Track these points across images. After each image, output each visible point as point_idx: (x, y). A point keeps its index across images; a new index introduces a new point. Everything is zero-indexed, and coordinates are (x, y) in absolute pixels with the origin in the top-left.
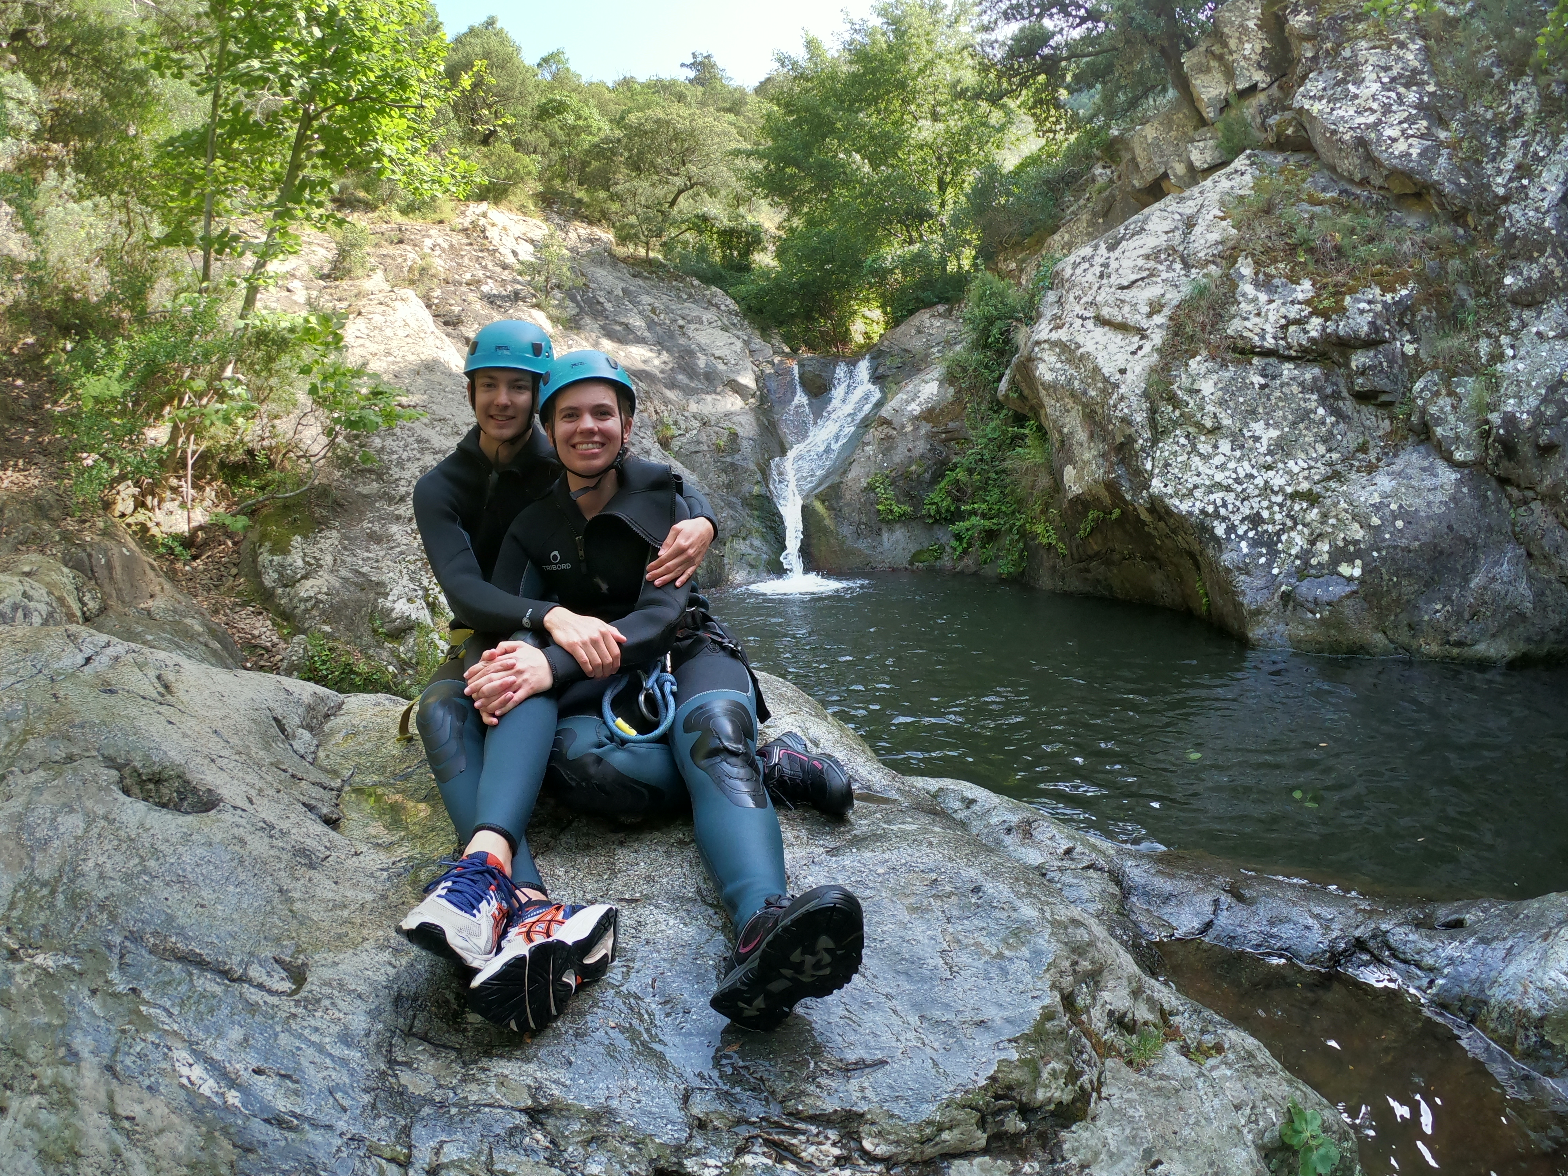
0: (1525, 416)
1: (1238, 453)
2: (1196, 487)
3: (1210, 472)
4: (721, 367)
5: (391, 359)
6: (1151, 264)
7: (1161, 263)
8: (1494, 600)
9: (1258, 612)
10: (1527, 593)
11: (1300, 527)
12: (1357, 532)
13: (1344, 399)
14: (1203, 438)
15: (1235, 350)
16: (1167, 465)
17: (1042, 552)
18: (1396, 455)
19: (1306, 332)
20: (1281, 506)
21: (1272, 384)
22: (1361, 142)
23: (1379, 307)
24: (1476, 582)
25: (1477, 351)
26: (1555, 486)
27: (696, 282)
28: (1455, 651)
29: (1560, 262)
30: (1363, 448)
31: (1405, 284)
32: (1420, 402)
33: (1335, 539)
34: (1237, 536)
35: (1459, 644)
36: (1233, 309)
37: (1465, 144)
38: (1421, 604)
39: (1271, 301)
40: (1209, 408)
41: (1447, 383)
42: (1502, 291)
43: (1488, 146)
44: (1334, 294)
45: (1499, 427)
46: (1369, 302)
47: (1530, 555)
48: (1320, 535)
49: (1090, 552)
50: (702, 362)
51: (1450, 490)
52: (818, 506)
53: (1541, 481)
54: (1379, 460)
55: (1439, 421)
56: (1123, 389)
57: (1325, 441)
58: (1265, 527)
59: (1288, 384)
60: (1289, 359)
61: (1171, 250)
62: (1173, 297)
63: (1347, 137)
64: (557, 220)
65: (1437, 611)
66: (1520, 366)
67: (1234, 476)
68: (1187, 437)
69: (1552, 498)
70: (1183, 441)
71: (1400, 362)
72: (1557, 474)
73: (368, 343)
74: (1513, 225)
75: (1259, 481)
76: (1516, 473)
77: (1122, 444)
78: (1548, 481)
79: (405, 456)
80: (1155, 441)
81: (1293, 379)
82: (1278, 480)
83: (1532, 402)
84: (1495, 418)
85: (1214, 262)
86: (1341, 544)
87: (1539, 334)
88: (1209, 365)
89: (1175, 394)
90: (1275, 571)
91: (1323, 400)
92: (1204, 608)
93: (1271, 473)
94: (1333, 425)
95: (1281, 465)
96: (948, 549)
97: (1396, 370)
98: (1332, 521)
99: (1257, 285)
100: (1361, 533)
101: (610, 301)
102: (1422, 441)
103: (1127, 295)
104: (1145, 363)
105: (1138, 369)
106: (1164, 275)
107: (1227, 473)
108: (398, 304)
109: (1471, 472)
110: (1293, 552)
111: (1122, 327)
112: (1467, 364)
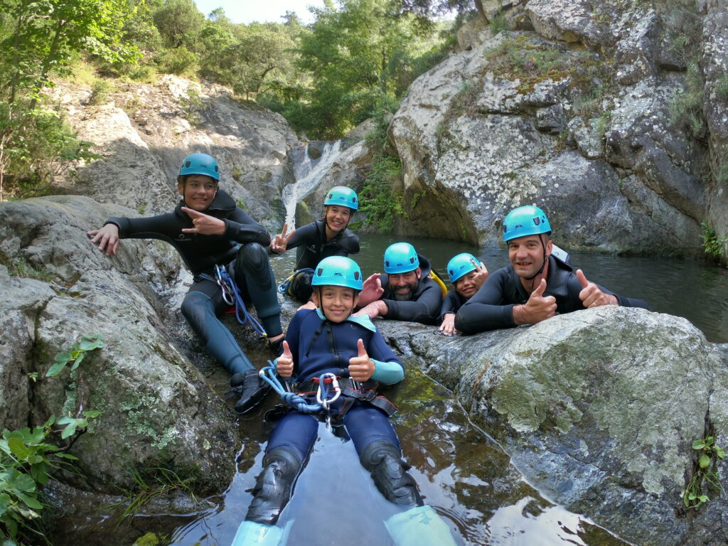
0: (623, 132)
1: (478, 158)
2: (457, 175)
3: (463, 168)
4: (270, 145)
5: (104, 137)
6: (447, 79)
7: (451, 78)
8: (610, 223)
9: (484, 232)
10: (629, 220)
11: (506, 190)
12: (534, 190)
13: (533, 131)
14: (461, 152)
15: (480, 112)
16: (444, 166)
17: (400, 218)
18: (559, 156)
19: (514, 101)
20: (497, 181)
21: (496, 125)
22: (552, 20)
23: (551, 88)
24: (599, 214)
25: (602, 106)
26: (641, 166)
27: (269, 111)
28: (588, 248)
29: (644, 63)
30: (543, 154)
31: (565, 77)
32: (571, 130)
33: (523, 195)
34: (476, 197)
35: (590, 244)
36: (481, 95)
37: (601, 17)
38: (570, 225)
39: (499, 89)
40: (465, 138)
41: (586, 122)
42: (616, 79)
43: (612, 17)
44: (529, 84)
45: (610, 138)
46: (547, 86)
47: (630, 201)
48: (516, 193)
49: (417, 215)
50: (261, 144)
51: (585, 170)
52: (304, 204)
53: (634, 164)
54: (550, 158)
55: (580, 138)
56: (425, 133)
57: (522, 151)
58: (490, 191)
59: (504, 125)
60: (506, 114)
61: (457, 72)
62: (455, 92)
63: (545, 19)
64: (206, 83)
65: (578, 228)
66: (623, 110)
67: (475, 168)
68: (454, 152)
69: (640, 173)
70: (452, 154)
71: (562, 113)
72: (642, 160)
73: (95, 130)
74: (621, 48)
75: (487, 170)
76: (621, 160)
77: (424, 158)
78: (638, 164)
80: (439, 156)
81: (507, 123)
82: (496, 169)
83: (628, 125)
84: (608, 134)
85: (476, 76)
86: (526, 196)
87: (634, 97)
88: (467, 119)
89: (450, 134)
90: (494, 212)
91: (522, 132)
92: (465, 236)
93: (493, 166)
94: (527, 143)
95: (498, 162)
96: (364, 223)
97: (560, 117)
98: (522, 186)
99: (494, 83)
100: (536, 190)
101: (223, 117)
102: (573, 150)
103: (433, 93)
104: (437, 121)
105: (433, 124)
106: (453, 84)
107: (471, 167)
108: (113, 115)
109: (597, 162)
110: (503, 202)
111: (429, 107)
112: (597, 112)
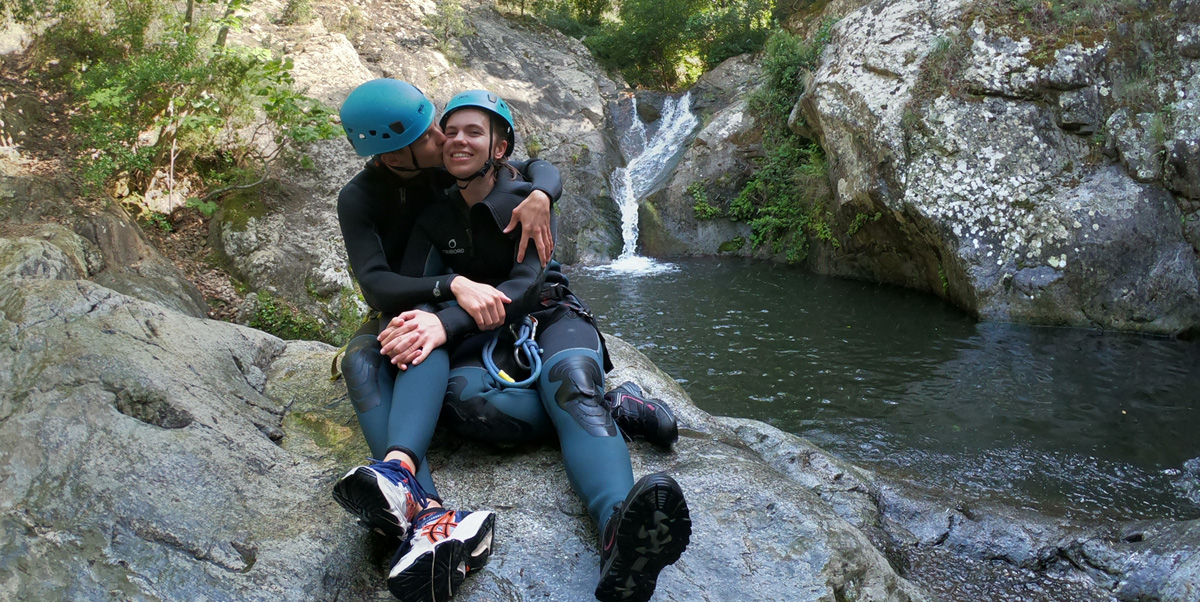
0: (1193, 143)
1: (972, 171)
2: (939, 197)
3: (951, 185)
4: (577, 98)
5: (327, 86)
6: (907, 25)
7: (914, 24)
8: (1168, 286)
9: (986, 294)
10: (1194, 280)
11: (1019, 229)
12: (1063, 233)
13: (1054, 130)
14: (945, 159)
15: (970, 91)
16: (917, 180)
17: (820, 245)
18: (1093, 173)
19: (1025, 78)
20: (1004, 212)
21: (998, 118)
23: (1081, 59)
24: (1155, 271)
25: (1156, 93)
27: (559, 34)
28: (1138, 325)
30: (1068, 168)
31: (1101, 41)
32: (1112, 132)
33: (1046, 238)
34: (971, 235)
35: (1141, 320)
36: (969, 60)
38: (1112, 289)
39: (998, 54)
40: (950, 136)
41: (1133, 118)
42: (1175, 46)
44: (1047, 49)
45: (1173, 152)
46: (1074, 55)
47: (1196, 251)
48: (1034, 235)
49: (857, 245)
50: (562, 95)
51: (1135, 200)
52: (650, 207)
54: (1080, 177)
55: (1127, 147)
56: (884, 121)
57: (1039, 163)
58: (992, 228)
59: (1011, 118)
60: (1012, 98)
61: (922, 14)
62: (924, 50)
65: (1125, 295)
66: (1190, 105)
67: (969, 188)
68: (933, 158)
70: (929, 161)
71: (1097, 101)
73: (309, 73)
75: (988, 193)
76: (1186, 187)
77: (883, 163)
79: (336, 159)
80: (908, 161)
81: (1015, 114)
82: (1002, 193)
84: (1169, 144)
85: (954, 24)
86: (1051, 242)
88: (951, 102)
89: (924, 125)
90: (1000, 262)
91: (1037, 131)
92: (944, 290)
93: (997, 187)
94: (1045, 150)
95: (1004, 181)
96: (747, 241)
97: (1094, 108)
98: (1044, 224)
99: (987, 41)
100: (1067, 233)
101: (493, 47)
102: (1113, 163)
103: (888, 48)
104: (901, 100)
105: (896, 106)
106: (917, 34)
107: (964, 187)
108: (333, 45)
109: (1151, 187)
110: (1014, 248)
111: (884, 73)
112: (1148, 103)
